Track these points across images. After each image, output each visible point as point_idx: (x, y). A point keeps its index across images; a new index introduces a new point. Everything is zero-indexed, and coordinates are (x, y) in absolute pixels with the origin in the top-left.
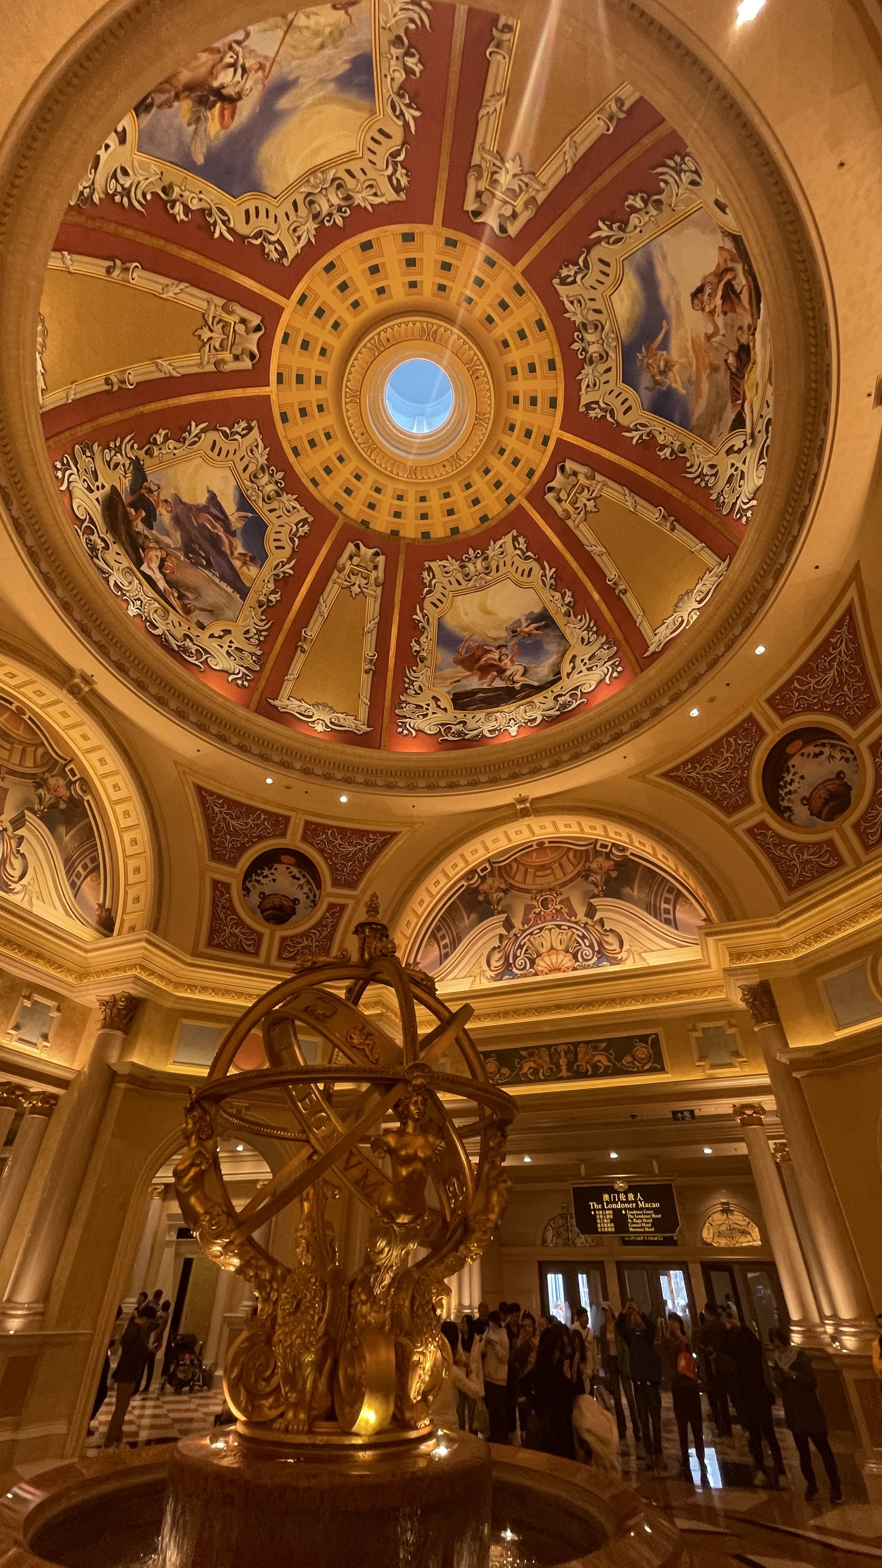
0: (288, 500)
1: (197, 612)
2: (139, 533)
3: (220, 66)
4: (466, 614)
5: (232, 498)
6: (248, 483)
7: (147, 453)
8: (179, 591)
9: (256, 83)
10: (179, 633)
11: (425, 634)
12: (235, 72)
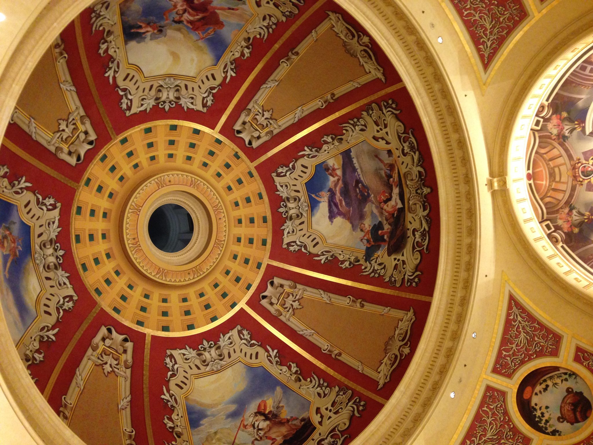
0: (283, 193)
1: (386, 162)
2: (389, 224)
3: (266, 430)
4: (192, 60)
5: (319, 211)
6: (305, 214)
7: (359, 261)
8: (388, 180)
9: (248, 420)
10: (407, 159)
11: (233, 57)
12: (258, 426)
